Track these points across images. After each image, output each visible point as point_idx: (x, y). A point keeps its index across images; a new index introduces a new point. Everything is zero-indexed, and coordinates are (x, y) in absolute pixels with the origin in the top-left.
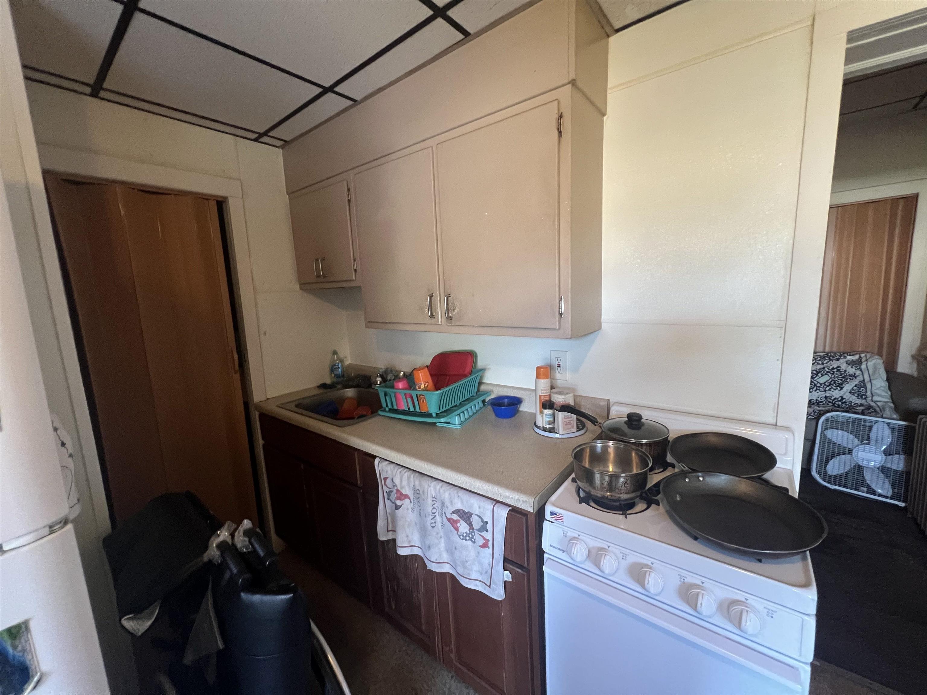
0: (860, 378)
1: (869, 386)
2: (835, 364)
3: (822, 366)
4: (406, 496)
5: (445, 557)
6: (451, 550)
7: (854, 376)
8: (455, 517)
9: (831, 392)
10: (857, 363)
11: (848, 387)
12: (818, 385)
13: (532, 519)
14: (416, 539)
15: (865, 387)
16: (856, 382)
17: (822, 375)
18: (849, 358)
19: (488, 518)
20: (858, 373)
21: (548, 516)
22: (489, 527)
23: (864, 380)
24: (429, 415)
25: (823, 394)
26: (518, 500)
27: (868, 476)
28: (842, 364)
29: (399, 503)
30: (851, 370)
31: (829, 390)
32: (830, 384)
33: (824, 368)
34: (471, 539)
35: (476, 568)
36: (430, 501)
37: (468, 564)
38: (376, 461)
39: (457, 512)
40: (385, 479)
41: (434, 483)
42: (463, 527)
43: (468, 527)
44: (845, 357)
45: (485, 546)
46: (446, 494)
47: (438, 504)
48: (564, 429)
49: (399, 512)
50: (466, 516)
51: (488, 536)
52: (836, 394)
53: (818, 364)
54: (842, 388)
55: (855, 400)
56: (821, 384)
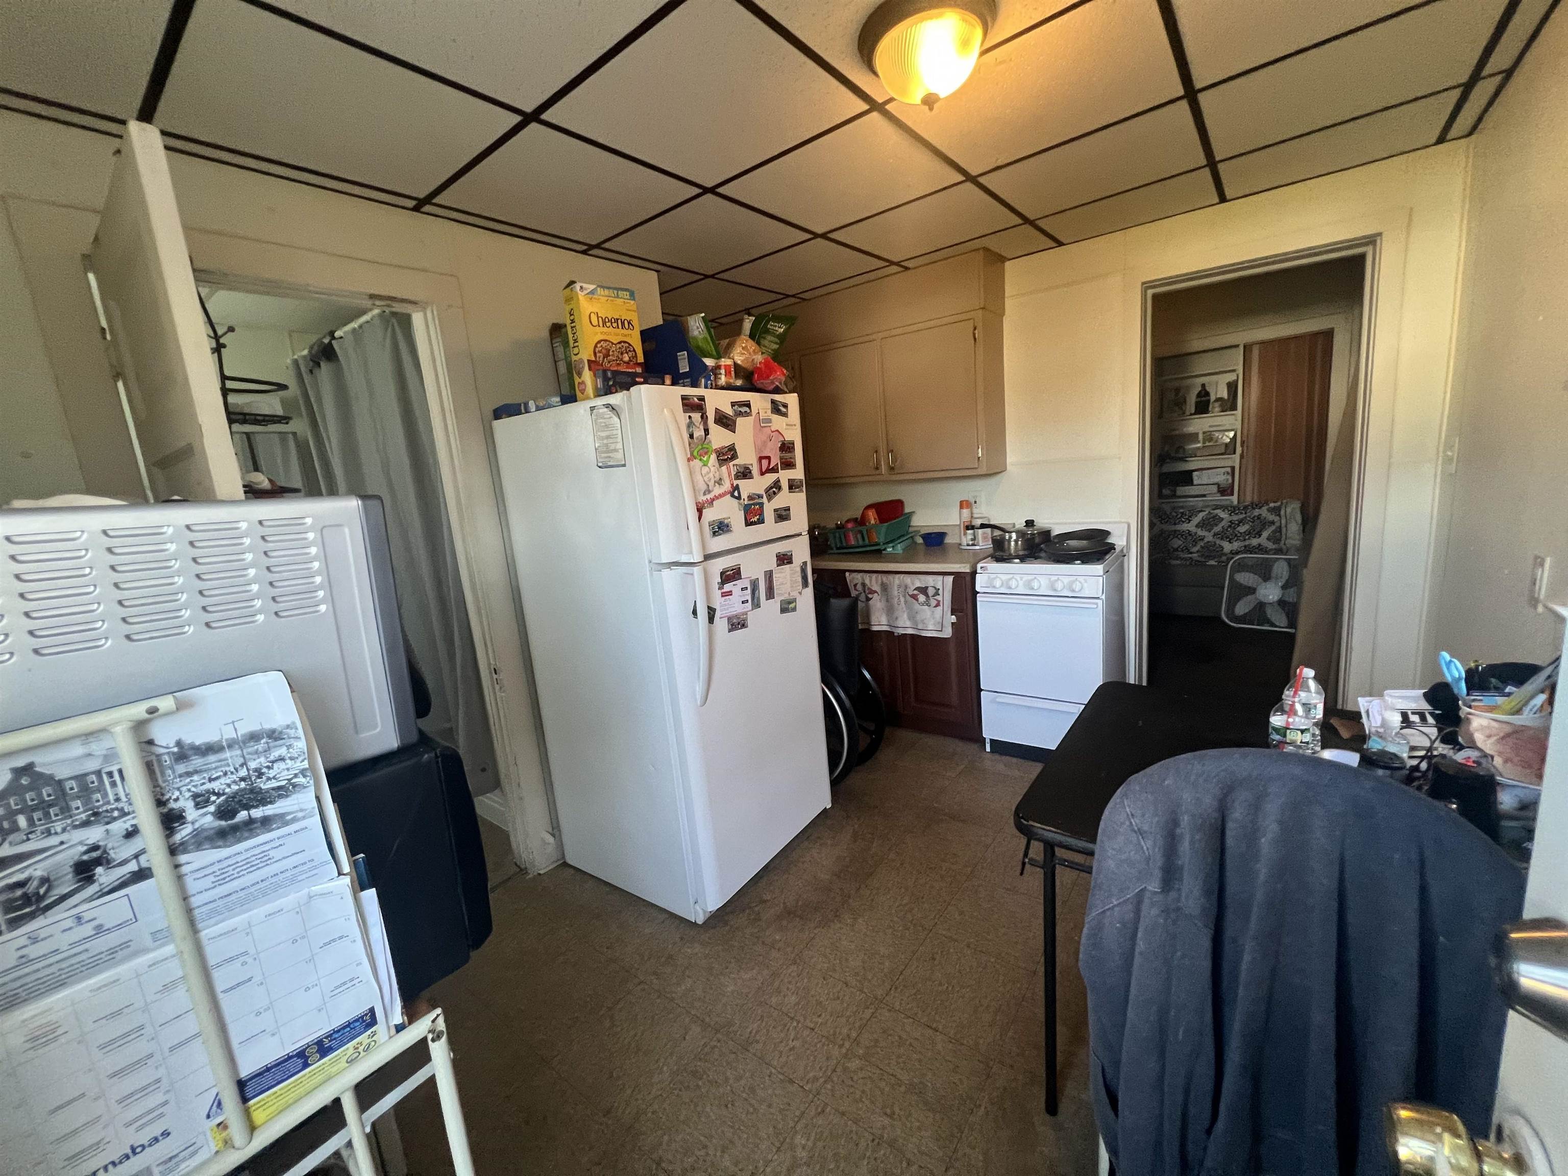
0: (1277, 524)
1: (1284, 530)
2: (1257, 512)
3: (1244, 516)
4: (875, 592)
5: (908, 624)
6: (912, 617)
7: (1273, 523)
8: (916, 592)
9: (1250, 541)
10: (1276, 511)
11: (1265, 534)
12: (1239, 535)
13: (968, 578)
14: (884, 620)
15: (1280, 532)
16: (1273, 528)
17: (1244, 525)
18: (1272, 505)
19: (939, 586)
20: (1276, 519)
21: (979, 570)
22: (940, 592)
23: (1280, 526)
24: (878, 544)
25: (1243, 544)
26: (960, 568)
27: (1269, 612)
28: (1264, 512)
29: (870, 596)
30: (1271, 517)
31: (1249, 539)
32: (1250, 532)
33: (1245, 517)
34: (927, 605)
35: (932, 622)
36: (896, 588)
37: (925, 621)
38: (847, 574)
39: (917, 589)
40: (855, 585)
41: (897, 576)
42: (922, 598)
43: (925, 597)
44: (1268, 504)
45: (937, 605)
46: (908, 579)
47: (901, 589)
48: (983, 542)
49: (871, 602)
50: (924, 590)
51: (939, 598)
52: (1255, 542)
53: (1242, 513)
54: (1260, 536)
55: (1270, 545)
56: (1241, 533)
